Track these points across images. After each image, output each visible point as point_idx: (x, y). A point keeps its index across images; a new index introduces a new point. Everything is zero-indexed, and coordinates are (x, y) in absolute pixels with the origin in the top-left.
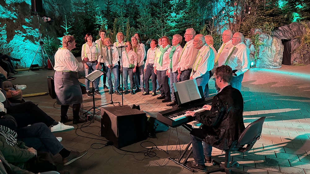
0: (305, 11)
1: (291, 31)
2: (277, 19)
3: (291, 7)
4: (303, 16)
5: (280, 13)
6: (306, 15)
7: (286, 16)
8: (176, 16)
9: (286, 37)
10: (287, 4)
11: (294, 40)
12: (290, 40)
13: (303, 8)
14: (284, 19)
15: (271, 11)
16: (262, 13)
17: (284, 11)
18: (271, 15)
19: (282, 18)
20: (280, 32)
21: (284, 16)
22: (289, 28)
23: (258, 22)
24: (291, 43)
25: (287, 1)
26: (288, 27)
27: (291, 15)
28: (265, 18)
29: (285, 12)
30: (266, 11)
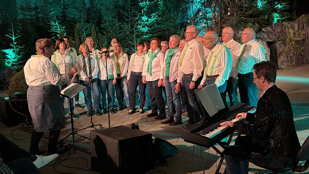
0: (285, 11)
1: (275, 33)
3: (271, 7)
4: (283, 16)
5: (260, 14)
6: (287, 15)
7: (266, 16)
8: (148, 20)
9: (271, 39)
10: (266, 4)
11: (279, 42)
12: (275, 42)
13: (283, 8)
14: (265, 20)
15: (251, 12)
16: (242, 14)
17: (264, 11)
18: (251, 16)
21: (264, 17)
22: (272, 29)
24: (277, 46)
25: (266, 1)
27: (272, 16)
28: (246, 20)
29: (265, 13)
30: (246, 12)
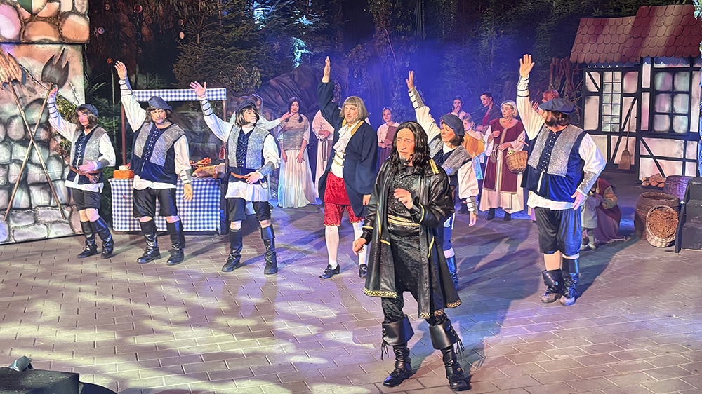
0: (318, 32)
1: (301, 91)
2: (257, 56)
3: (285, 22)
4: (314, 46)
5: (260, 39)
6: (323, 45)
7: (277, 45)
10: (273, 13)
13: (313, 26)
15: (239, 32)
16: (217, 37)
18: (240, 44)
19: (268, 54)
20: (277, 92)
21: (272, 46)
22: (293, 80)
23: (209, 62)
25: (273, 7)
26: (291, 78)
27: (289, 45)
28: (229, 54)
29: (273, 37)
30: (226, 32)
